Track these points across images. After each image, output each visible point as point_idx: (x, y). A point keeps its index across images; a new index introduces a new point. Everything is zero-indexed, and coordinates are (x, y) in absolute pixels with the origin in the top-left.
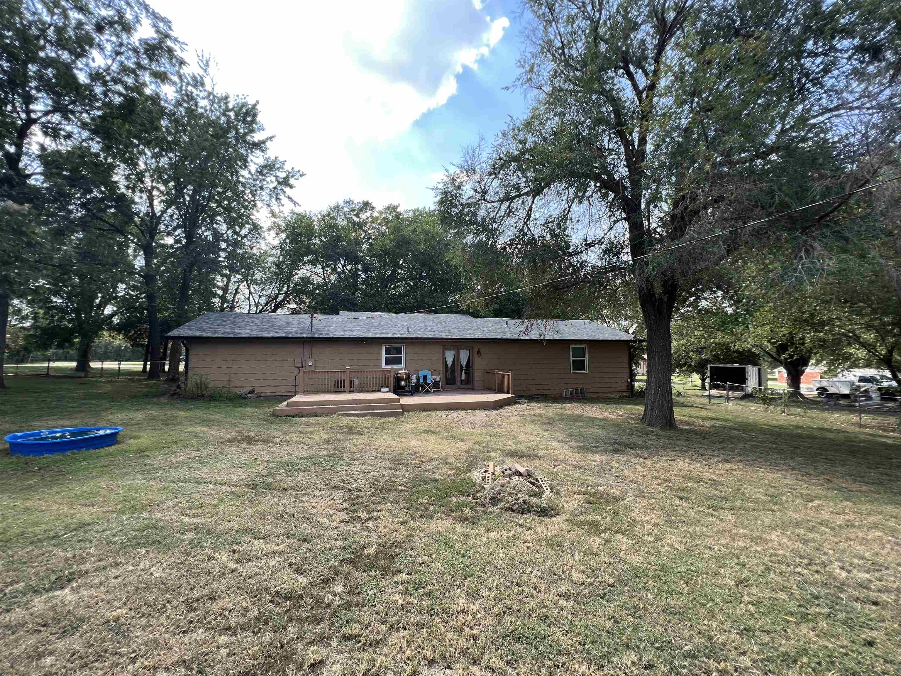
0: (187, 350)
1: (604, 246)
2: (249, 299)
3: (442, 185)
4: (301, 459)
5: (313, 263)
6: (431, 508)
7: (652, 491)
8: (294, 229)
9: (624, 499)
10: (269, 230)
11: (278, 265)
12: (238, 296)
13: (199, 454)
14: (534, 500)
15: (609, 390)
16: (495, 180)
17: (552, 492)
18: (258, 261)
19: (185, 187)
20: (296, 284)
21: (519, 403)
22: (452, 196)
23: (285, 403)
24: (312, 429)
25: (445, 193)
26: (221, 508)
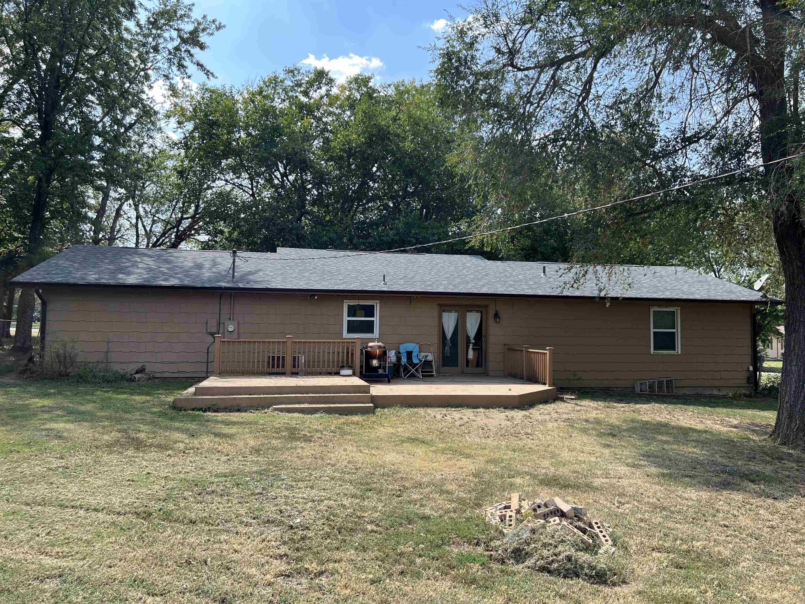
0: (44, 304)
1: (714, 142)
2: (136, 226)
3: (443, 41)
4: (217, 476)
5: (235, 170)
6: (418, 561)
7: (785, 552)
8: (206, 115)
9: (737, 564)
10: (168, 116)
11: (181, 173)
12: (121, 221)
13: (63, 463)
14: (584, 557)
15: (717, 383)
16: (532, 32)
17: (615, 545)
18: (150, 166)
19: (39, 49)
20: (209, 204)
21: (562, 400)
22: (459, 60)
23: (192, 390)
24: (233, 430)
25: (449, 56)
26: (98, 546)
